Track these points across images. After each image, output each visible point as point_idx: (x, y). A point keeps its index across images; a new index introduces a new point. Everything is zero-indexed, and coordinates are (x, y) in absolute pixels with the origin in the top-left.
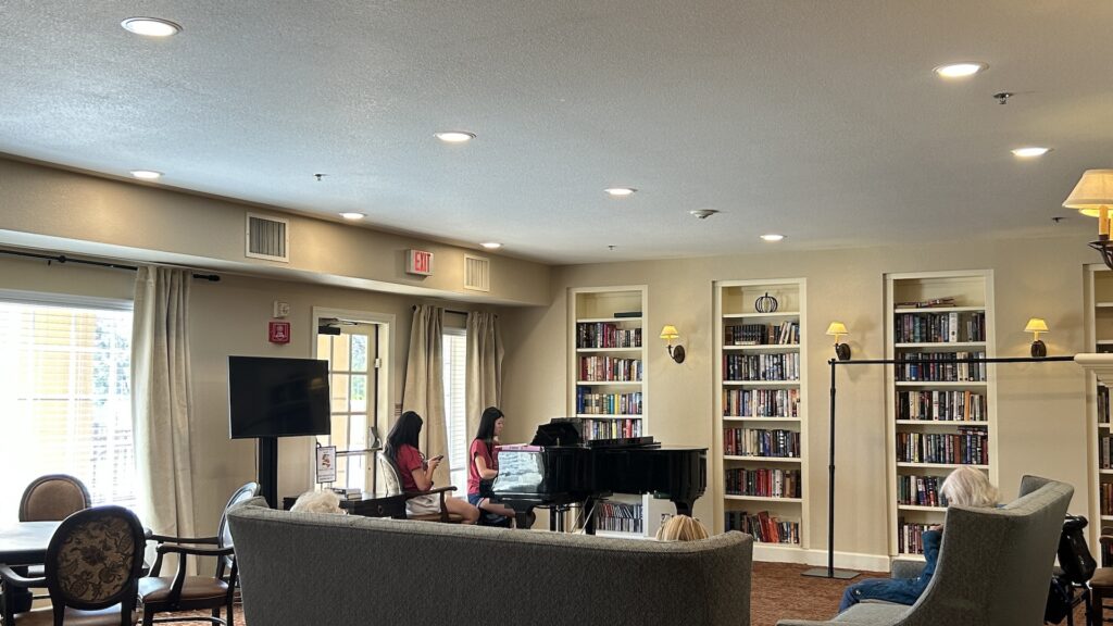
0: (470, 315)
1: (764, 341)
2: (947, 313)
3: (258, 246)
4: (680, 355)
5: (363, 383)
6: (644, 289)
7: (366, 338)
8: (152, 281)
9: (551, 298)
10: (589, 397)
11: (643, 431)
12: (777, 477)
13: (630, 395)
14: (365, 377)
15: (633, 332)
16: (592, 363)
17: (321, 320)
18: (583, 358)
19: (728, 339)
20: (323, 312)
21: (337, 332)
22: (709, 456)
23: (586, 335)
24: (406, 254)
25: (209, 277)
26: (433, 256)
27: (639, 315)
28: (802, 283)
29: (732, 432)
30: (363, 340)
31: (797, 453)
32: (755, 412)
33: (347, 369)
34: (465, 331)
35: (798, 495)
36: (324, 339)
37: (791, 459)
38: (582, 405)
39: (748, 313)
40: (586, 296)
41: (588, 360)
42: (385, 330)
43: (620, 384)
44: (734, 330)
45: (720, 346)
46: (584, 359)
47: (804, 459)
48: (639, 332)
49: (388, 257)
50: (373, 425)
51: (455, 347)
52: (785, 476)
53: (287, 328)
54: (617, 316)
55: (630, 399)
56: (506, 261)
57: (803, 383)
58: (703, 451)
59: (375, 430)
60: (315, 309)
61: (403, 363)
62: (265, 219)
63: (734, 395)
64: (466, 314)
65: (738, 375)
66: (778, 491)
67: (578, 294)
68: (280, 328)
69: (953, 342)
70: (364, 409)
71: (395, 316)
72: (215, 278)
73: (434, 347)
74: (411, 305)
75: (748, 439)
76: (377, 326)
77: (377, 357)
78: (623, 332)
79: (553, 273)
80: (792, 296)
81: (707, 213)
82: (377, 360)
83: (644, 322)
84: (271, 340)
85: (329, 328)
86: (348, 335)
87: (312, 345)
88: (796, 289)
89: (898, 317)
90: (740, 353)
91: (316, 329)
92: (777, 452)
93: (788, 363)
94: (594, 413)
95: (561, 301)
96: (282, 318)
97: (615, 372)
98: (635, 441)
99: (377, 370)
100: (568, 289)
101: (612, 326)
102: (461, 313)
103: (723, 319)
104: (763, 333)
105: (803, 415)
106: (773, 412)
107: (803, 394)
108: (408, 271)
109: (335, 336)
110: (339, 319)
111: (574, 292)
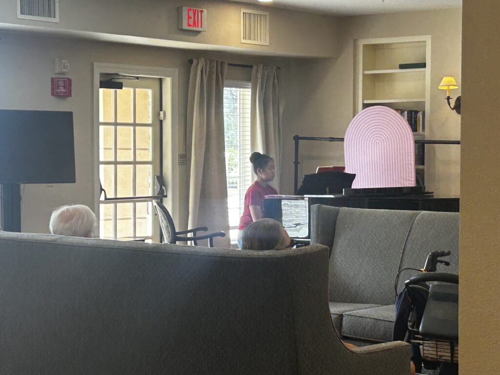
0: (255, 68)
3: (29, 8)
5: (147, 135)
6: (428, 39)
7: (150, 92)
14: (150, 129)
17: (102, 75)
20: (102, 68)
21: (120, 86)
24: (179, 11)
27: (423, 65)
30: (147, 95)
33: (132, 121)
34: (250, 84)
40: (375, 47)
42: (168, 83)
50: (159, 174)
53: (68, 83)
54: (401, 66)
60: (95, 64)
64: (251, 67)
67: (365, 46)
68: (61, 84)
70: (150, 159)
71: (177, 70)
76: (161, 80)
77: (161, 110)
82: (162, 113)
83: (427, 73)
84: (53, 94)
85: (111, 82)
86: (132, 90)
87: (94, 99)
91: (97, 83)
95: (349, 51)
96: (63, 73)
99: (161, 122)
100: (355, 40)
102: (246, 66)
108: (180, 28)
109: (118, 90)
110: (120, 74)
111: (362, 42)
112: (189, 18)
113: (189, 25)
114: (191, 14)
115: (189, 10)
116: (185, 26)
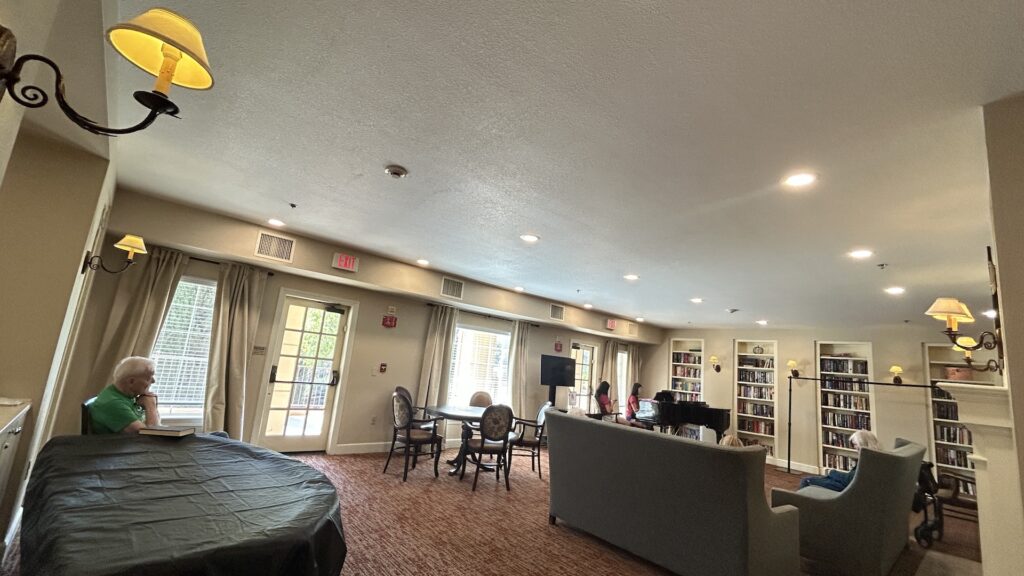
0: (629, 346)
1: (757, 366)
2: (847, 361)
3: (554, 315)
4: (718, 369)
5: (588, 368)
6: (702, 340)
8: (517, 326)
9: (663, 341)
10: (677, 383)
11: (701, 399)
12: (762, 425)
15: (697, 358)
16: (679, 369)
17: (573, 343)
18: (675, 367)
19: (740, 364)
20: (574, 341)
21: (578, 348)
22: (731, 413)
23: (677, 357)
24: (606, 322)
25: (536, 325)
26: (616, 322)
27: (700, 351)
28: (775, 342)
29: (742, 404)
30: (588, 353)
31: (772, 415)
32: (752, 395)
33: (582, 363)
34: (627, 352)
35: (772, 433)
36: (574, 351)
37: (769, 418)
38: (674, 386)
39: (749, 353)
40: (676, 342)
41: (677, 368)
42: (596, 349)
43: (692, 378)
44: (743, 360)
45: (737, 367)
47: (776, 419)
48: (700, 358)
49: (599, 322)
50: (590, 385)
51: (623, 358)
52: (766, 425)
53: (561, 345)
54: (690, 351)
55: (695, 385)
56: (647, 327)
57: (776, 385)
58: (729, 411)
59: (591, 387)
60: (571, 339)
61: (603, 362)
62: (557, 306)
63: (743, 388)
65: (745, 379)
66: (763, 431)
68: (559, 345)
69: (850, 373)
71: (601, 344)
72: (537, 326)
73: (614, 357)
74: (606, 341)
75: (749, 407)
76: (593, 348)
79: (664, 332)
80: (771, 348)
81: (733, 311)
82: (593, 360)
83: (702, 354)
84: (555, 350)
85: (576, 347)
86: (583, 350)
87: (570, 352)
88: (772, 345)
89: (822, 360)
90: (746, 370)
91: (571, 347)
92: (763, 414)
93: (768, 376)
94: (679, 390)
95: (666, 344)
96: (560, 342)
97: (689, 374)
98: (697, 403)
99: (592, 364)
100: (669, 338)
101: (688, 355)
102: (626, 345)
103: (739, 356)
104: (757, 363)
105: (775, 399)
106: (761, 397)
107: (776, 390)
108: (606, 327)
110: (580, 344)
111: (672, 340)
112: (610, 324)
115: (611, 321)
116: (609, 328)
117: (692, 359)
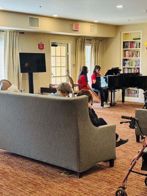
0: (92, 40)
3: (32, 24)
5: (64, 59)
6: (141, 31)
7: (65, 47)
8: (8, 35)
10: (126, 62)
11: (140, 71)
13: (137, 61)
14: (65, 57)
15: (138, 44)
17: (52, 43)
20: (52, 41)
23: (125, 45)
25: (22, 33)
27: (140, 39)
33: (60, 55)
34: (91, 45)
36: (53, 48)
38: (124, 64)
40: (126, 34)
41: (126, 52)
42: (70, 45)
43: (134, 58)
46: (125, 51)
48: (140, 44)
49: (67, 26)
50: (67, 70)
51: (88, 48)
53: (43, 45)
54: (134, 39)
55: (137, 62)
60: (50, 40)
61: (75, 53)
62: (33, 18)
67: (123, 34)
68: (41, 45)
70: (65, 66)
71: (72, 41)
73: (83, 49)
74: (76, 39)
76: (68, 44)
77: (68, 52)
78: (136, 44)
79: (117, 28)
83: (141, 41)
84: (39, 48)
85: (54, 45)
86: (60, 47)
87: (50, 49)
91: (51, 45)
94: (127, 66)
95: (118, 36)
96: (42, 43)
97: (133, 55)
99: (68, 55)
100: (121, 32)
101: (133, 42)
108: (73, 29)
109: (56, 47)
110: (57, 42)
112: (75, 27)
113: (75, 29)
114: (76, 26)
115: (75, 24)
116: (74, 29)
117: (135, 45)
